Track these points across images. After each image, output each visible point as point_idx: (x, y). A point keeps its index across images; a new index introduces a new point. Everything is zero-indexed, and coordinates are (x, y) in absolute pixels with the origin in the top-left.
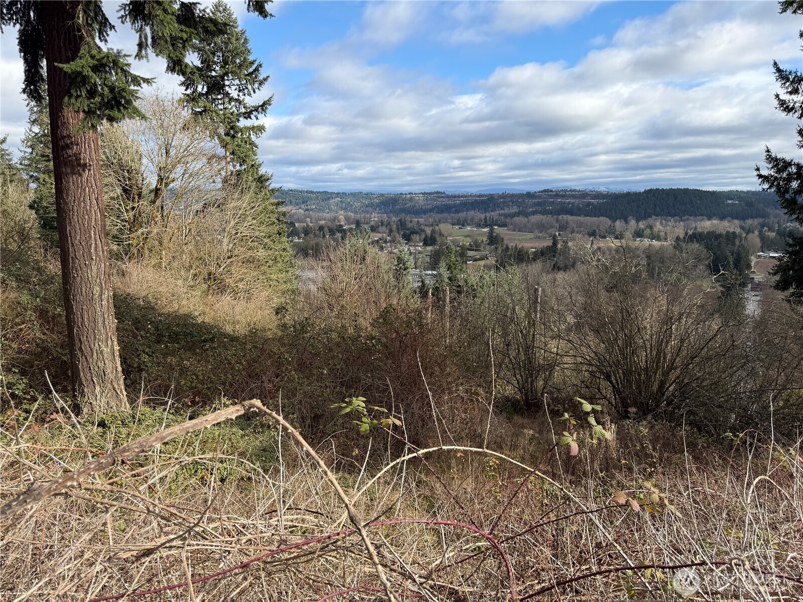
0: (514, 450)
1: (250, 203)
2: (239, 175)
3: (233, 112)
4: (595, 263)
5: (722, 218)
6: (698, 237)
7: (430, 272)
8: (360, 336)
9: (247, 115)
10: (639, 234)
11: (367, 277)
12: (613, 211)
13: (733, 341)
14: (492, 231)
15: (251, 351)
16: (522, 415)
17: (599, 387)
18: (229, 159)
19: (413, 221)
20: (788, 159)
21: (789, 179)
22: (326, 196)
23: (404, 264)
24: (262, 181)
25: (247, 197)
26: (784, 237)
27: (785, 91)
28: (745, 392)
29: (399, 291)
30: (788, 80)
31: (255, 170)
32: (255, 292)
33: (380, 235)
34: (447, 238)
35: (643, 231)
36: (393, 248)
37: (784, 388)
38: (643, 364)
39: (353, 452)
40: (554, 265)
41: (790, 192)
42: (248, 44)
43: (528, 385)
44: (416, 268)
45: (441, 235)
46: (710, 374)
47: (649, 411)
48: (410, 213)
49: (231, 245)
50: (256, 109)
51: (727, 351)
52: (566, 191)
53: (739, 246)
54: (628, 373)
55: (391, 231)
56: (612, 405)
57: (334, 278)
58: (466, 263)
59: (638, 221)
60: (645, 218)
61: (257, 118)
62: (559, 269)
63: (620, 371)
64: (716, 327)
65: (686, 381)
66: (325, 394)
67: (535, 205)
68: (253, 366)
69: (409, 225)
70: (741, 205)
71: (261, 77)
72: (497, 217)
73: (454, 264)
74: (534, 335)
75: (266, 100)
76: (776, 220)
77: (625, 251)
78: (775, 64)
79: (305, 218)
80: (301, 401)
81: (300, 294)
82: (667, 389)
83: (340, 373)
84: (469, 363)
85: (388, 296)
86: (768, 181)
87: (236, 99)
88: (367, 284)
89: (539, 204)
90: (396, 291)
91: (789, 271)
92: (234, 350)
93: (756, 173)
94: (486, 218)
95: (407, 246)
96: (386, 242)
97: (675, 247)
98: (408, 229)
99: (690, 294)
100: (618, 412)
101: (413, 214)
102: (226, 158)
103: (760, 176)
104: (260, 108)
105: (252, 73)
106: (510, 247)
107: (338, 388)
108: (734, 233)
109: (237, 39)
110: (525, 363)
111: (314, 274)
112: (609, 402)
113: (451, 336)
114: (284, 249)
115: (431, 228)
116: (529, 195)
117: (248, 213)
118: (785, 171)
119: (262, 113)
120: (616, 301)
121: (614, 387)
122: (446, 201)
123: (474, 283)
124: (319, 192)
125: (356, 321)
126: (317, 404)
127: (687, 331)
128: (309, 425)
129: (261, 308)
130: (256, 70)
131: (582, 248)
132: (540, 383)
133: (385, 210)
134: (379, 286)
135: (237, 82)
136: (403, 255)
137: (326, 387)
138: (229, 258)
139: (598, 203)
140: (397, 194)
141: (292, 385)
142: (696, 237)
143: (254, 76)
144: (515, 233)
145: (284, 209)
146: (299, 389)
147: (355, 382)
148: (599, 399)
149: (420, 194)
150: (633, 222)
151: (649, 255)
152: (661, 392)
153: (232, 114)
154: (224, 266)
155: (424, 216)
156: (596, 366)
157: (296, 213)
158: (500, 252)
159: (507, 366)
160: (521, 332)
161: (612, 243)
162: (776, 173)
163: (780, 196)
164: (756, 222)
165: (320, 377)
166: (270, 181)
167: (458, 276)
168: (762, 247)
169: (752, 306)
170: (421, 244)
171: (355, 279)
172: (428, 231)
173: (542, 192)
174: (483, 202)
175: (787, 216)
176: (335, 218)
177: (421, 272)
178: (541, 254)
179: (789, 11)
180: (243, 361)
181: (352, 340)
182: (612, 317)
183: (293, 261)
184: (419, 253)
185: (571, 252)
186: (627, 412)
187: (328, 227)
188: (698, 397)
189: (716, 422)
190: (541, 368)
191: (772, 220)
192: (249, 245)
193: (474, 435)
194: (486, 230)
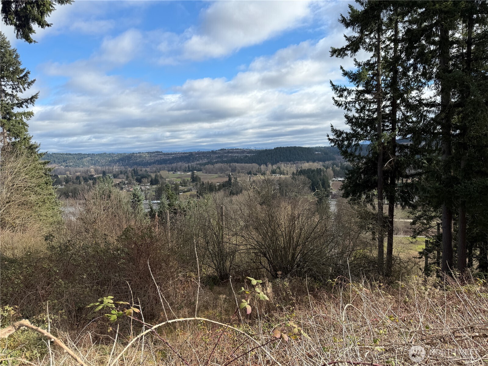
0: (215, 308)
1: (23, 164)
2: (14, 145)
3: (8, 103)
4: (252, 190)
5: (314, 161)
6: (303, 172)
7: (156, 201)
8: (109, 249)
9: (20, 105)
10: (273, 172)
11: (112, 209)
12: (259, 160)
13: (326, 228)
14: (193, 174)
15: (27, 269)
16: (219, 285)
17: (260, 261)
18: (6, 135)
19: (143, 170)
20: (341, 130)
21: (343, 141)
22: (81, 156)
23: (138, 198)
24: (32, 148)
25: (21, 160)
26: (344, 169)
27: (337, 96)
28: (335, 255)
29: (135, 216)
30: (337, 90)
31: (27, 141)
32: (29, 225)
33: (120, 180)
34: (165, 180)
35: (276, 170)
36: (130, 188)
37: (353, 250)
38: (282, 245)
39: (108, 330)
40: (231, 192)
41: (344, 147)
42: (19, 59)
43: (221, 266)
44: (146, 200)
45: (161, 177)
46: (316, 247)
47: (288, 272)
48: (140, 165)
49: (9, 194)
50: (26, 101)
51: (324, 233)
52: (233, 149)
53: (324, 176)
54: (275, 251)
55: (127, 177)
56: (269, 271)
57: (88, 211)
58: (179, 194)
59: (272, 165)
60: (276, 164)
61: (27, 107)
62: (233, 194)
63: (271, 251)
64: (317, 221)
65: (305, 252)
66: (85, 293)
67: (217, 158)
68: (29, 279)
69: (140, 173)
70: (322, 154)
71: (29, 81)
72: (195, 166)
73: (171, 196)
74: (222, 235)
75: (34, 95)
76: (339, 161)
77: (268, 182)
78: (331, 82)
79: (66, 171)
80: (67, 299)
81: (64, 223)
82: (296, 258)
83: (96, 276)
84: (184, 258)
85: (128, 220)
86: (333, 142)
87: (10, 94)
88: (112, 213)
89: (219, 157)
90: (133, 216)
91: (348, 188)
92: (14, 269)
93: (327, 138)
94: (189, 166)
95: (139, 186)
96: (124, 184)
97: (292, 179)
98: (139, 175)
99: (302, 203)
100: (272, 274)
101: (142, 165)
102: (3, 134)
103: (329, 139)
104: (29, 101)
105: (22, 78)
106: (205, 183)
107: (95, 286)
108: (320, 169)
109: (10, 55)
110: (218, 253)
111: (74, 209)
112: (267, 270)
113: (172, 241)
114: (51, 194)
115: (155, 174)
116: (213, 152)
117: (22, 171)
118: (341, 136)
119: (31, 104)
120: (265, 210)
121: (268, 260)
122: (163, 157)
123: (184, 207)
124: (75, 154)
125: (105, 239)
126: (80, 300)
127: (303, 224)
128: (74, 316)
129: (34, 236)
130: (26, 75)
131: (245, 182)
132: (228, 264)
133: (123, 164)
134: (121, 214)
135: (11, 83)
136: (137, 192)
137: (86, 287)
138: (7, 203)
139: (251, 156)
140: (131, 154)
141: (60, 290)
142: (302, 172)
143: (24, 79)
144: (207, 174)
145: (49, 166)
146: (66, 291)
147: (108, 281)
148: (261, 268)
149: (146, 153)
150: (270, 166)
151: (281, 183)
152: (293, 260)
153: (7, 104)
154: (4, 209)
155: (149, 167)
156: (258, 249)
157: (59, 168)
158: (199, 186)
159: (208, 256)
160: (215, 234)
161: (260, 177)
162: (337, 137)
163: (340, 149)
164: (330, 162)
165: (81, 281)
166: (38, 148)
167: (174, 203)
168: (334, 175)
169: (333, 207)
170: (149, 184)
171: (104, 210)
172: (153, 176)
173: (220, 150)
174: (186, 157)
175: (344, 159)
176: (87, 170)
177: (150, 202)
178: (223, 186)
179: (335, 56)
180: (21, 277)
181: (104, 253)
182: (264, 220)
183: (58, 202)
184: (148, 190)
185: (239, 184)
186: (277, 274)
187: (83, 177)
188: (312, 260)
189: (323, 273)
190: (228, 254)
191: (337, 161)
192: (23, 193)
193: (190, 303)
194: (190, 173)
